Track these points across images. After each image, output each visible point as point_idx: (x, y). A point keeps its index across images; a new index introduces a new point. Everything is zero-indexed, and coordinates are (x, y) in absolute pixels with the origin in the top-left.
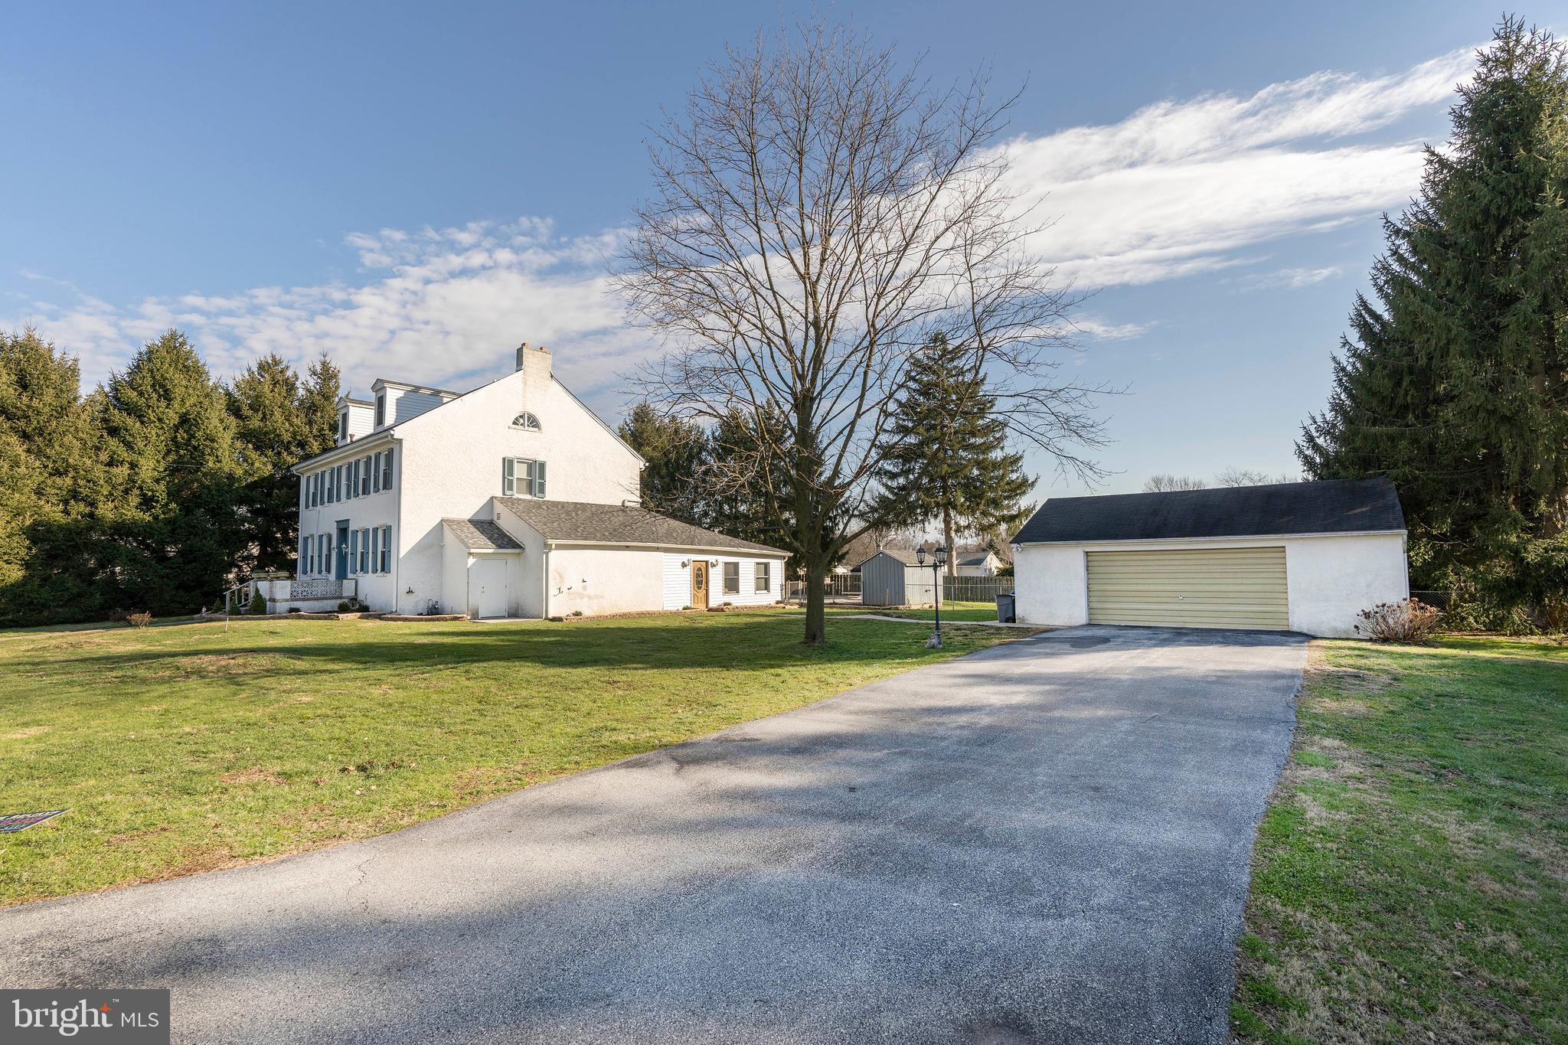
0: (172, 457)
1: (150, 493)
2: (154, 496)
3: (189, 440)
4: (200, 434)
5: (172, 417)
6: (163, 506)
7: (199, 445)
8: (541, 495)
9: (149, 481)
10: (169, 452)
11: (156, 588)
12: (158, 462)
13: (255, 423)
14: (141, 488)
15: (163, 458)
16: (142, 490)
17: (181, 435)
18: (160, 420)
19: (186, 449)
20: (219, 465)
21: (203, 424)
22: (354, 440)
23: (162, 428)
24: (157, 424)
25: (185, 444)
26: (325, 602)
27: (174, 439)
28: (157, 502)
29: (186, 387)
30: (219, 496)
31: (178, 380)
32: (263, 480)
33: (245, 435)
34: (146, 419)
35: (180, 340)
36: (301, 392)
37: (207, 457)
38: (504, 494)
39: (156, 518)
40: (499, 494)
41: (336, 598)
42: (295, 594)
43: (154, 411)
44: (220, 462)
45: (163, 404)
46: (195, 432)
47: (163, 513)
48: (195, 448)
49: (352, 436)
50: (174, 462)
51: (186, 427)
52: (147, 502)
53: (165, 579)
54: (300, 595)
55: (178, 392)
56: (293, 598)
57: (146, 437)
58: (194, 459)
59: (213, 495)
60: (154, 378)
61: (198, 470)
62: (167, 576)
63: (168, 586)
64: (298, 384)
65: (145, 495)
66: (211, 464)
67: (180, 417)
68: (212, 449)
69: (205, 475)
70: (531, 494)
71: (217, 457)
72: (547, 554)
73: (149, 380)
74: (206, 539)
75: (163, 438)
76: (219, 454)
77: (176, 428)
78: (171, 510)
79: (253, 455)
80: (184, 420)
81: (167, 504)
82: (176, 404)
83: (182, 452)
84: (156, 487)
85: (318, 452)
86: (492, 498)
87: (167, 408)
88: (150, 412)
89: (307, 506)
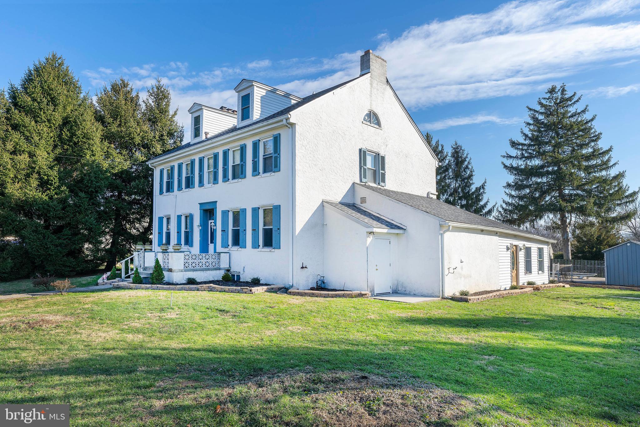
0: (58, 151)
1: (46, 178)
2: (48, 180)
3: (71, 137)
4: (79, 133)
5: (58, 118)
6: (55, 188)
7: (78, 142)
8: (382, 184)
9: (45, 167)
10: (55, 146)
11: (52, 255)
12: (49, 154)
13: (114, 128)
14: (39, 173)
15: (52, 151)
16: (39, 175)
17: (66, 134)
18: (49, 121)
19: (68, 145)
20: (93, 158)
21: (81, 125)
22: (209, 136)
23: (50, 127)
24: (47, 123)
25: (68, 140)
26: (208, 272)
27: (60, 136)
28: (51, 185)
29: (67, 96)
30: (97, 182)
31: (61, 91)
32: (123, 172)
33: (109, 137)
34: (39, 119)
35: (60, 61)
36: (143, 107)
37: (86, 151)
38: (361, 181)
39: (51, 198)
40: (358, 181)
41: (216, 269)
42: (187, 265)
43: (44, 113)
44: (94, 155)
45: (51, 107)
46: (75, 131)
47: (56, 193)
48: (75, 144)
49: (206, 134)
50: (60, 154)
51: (68, 127)
52: (44, 184)
53: (59, 248)
54: (190, 266)
55: (62, 99)
56: (186, 269)
57: (40, 133)
58: (75, 152)
59: (92, 181)
60: (42, 88)
61: (78, 161)
62: (60, 245)
63: (61, 253)
64: (140, 102)
65: (41, 179)
66: (88, 157)
67: (63, 120)
68: (89, 144)
69: (83, 165)
70: (375, 182)
71: (92, 151)
72: (442, 235)
73: (38, 89)
74: (88, 216)
75: (52, 135)
76: (94, 149)
77: (61, 128)
78: (62, 191)
79: (114, 153)
80: (66, 122)
81: (59, 187)
82: (60, 108)
83: (66, 147)
84: (51, 172)
85: (160, 152)
86: (354, 184)
87: (54, 111)
88: (42, 113)
89: (161, 193)
